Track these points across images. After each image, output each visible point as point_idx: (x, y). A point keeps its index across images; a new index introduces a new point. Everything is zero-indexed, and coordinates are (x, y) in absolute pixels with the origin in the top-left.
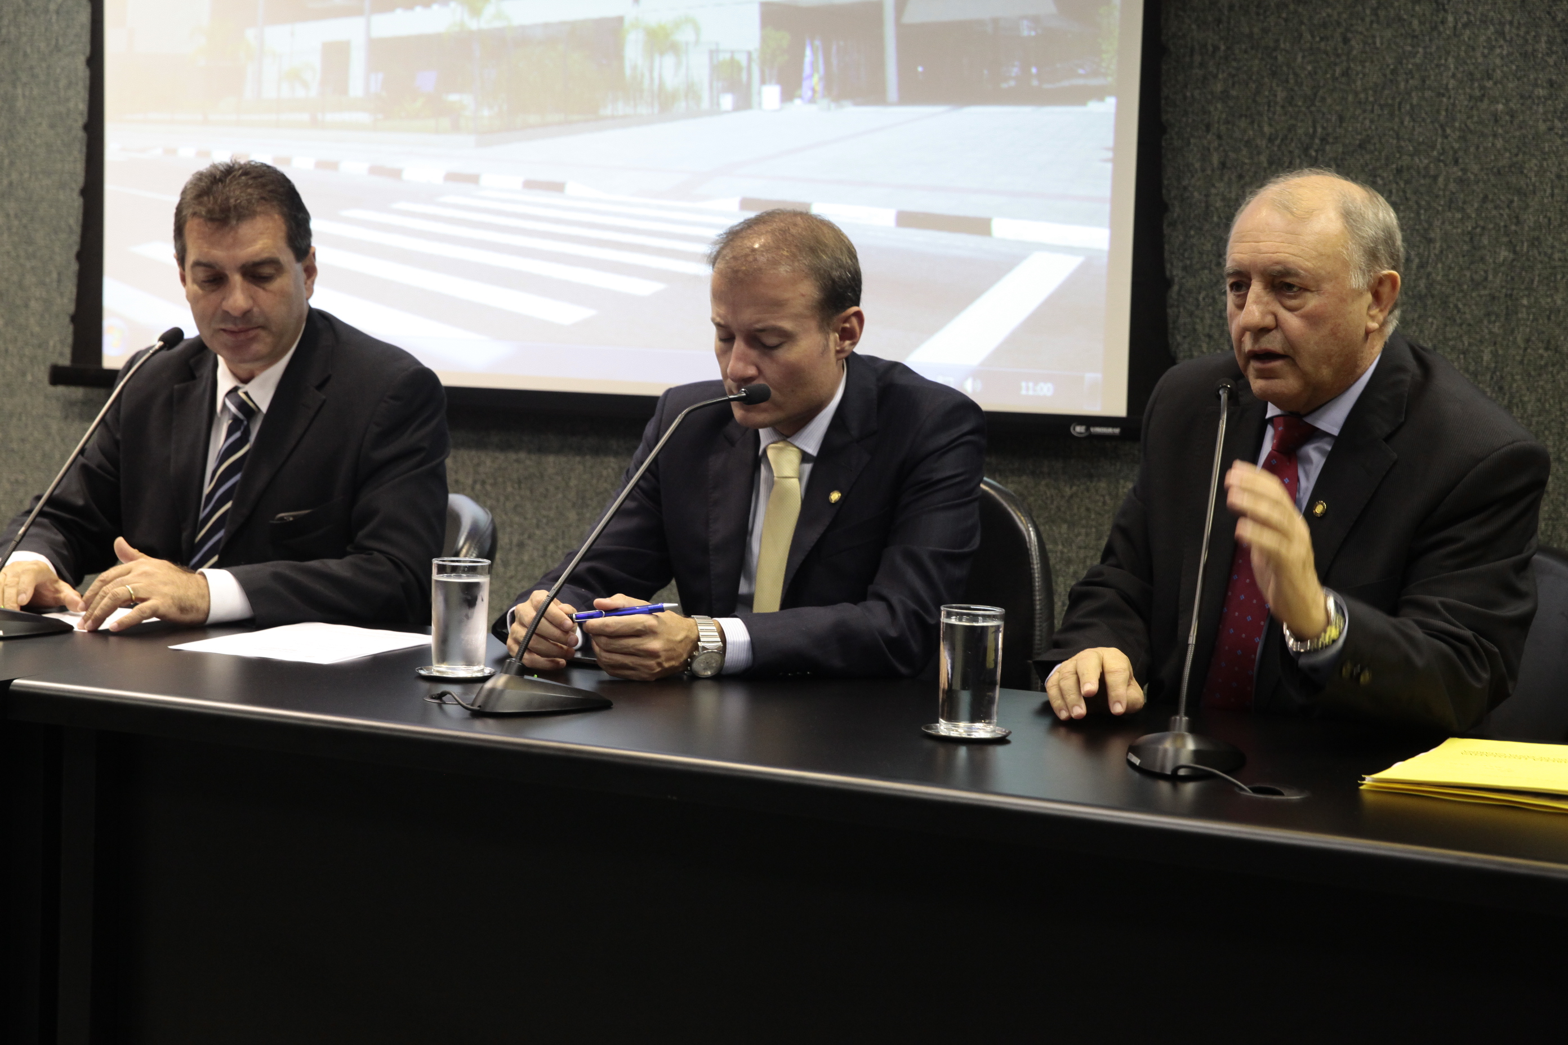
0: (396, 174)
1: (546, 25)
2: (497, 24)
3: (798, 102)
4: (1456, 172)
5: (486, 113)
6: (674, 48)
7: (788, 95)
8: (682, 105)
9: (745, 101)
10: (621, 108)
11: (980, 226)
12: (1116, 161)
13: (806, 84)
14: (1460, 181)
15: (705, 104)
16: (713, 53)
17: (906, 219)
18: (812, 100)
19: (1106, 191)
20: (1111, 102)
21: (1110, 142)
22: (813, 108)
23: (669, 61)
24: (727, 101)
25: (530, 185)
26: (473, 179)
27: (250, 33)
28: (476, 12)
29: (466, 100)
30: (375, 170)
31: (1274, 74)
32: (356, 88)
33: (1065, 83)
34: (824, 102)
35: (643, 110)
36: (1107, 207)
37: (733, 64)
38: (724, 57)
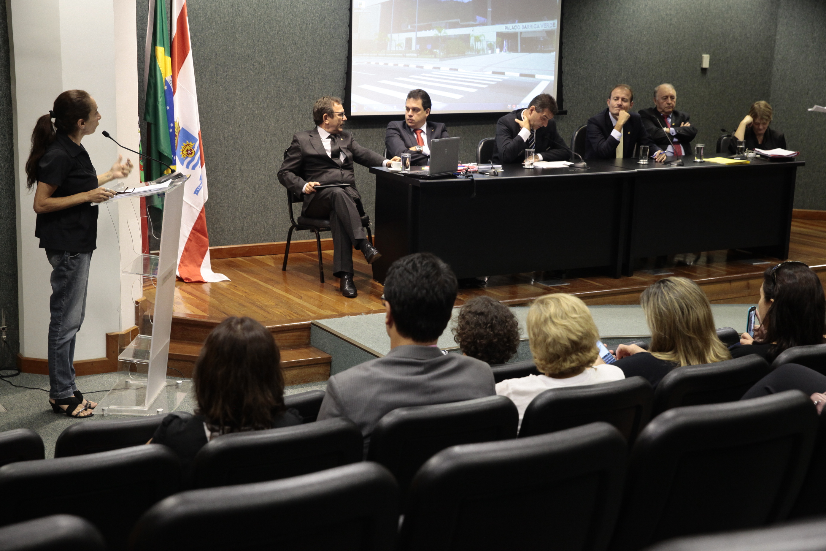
0: (422, 67)
1: (455, 35)
2: (444, 35)
3: (503, 52)
4: (599, 65)
6: (480, 41)
7: (501, 51)
8: (481, 52)
9: (493, 52)
10: (469, 53)
11: (533, 76)
12: (555, 64)
13: (504, 49)
14: (600, 67)
15: (486, 52)
16: (487, 42)
17: (521, 75)
18: (505, 52)
19: (553, 69)
20: (554, 53)
21: (554, 60)
22: (505, 53)
23: (479, 43)
24: (490, 52)
25: (451, 69)
26: (439, 68)
27: (389, 35)
28: (440, 32)
29: (438, 51)
30: (417, 67)
31: (574, 48)
32: (413, 48)
33: (547, 49)
34: (507, 52)
35: (474, 53)
36: (554, 72)
37: (491, 44)
38: (489, 43)
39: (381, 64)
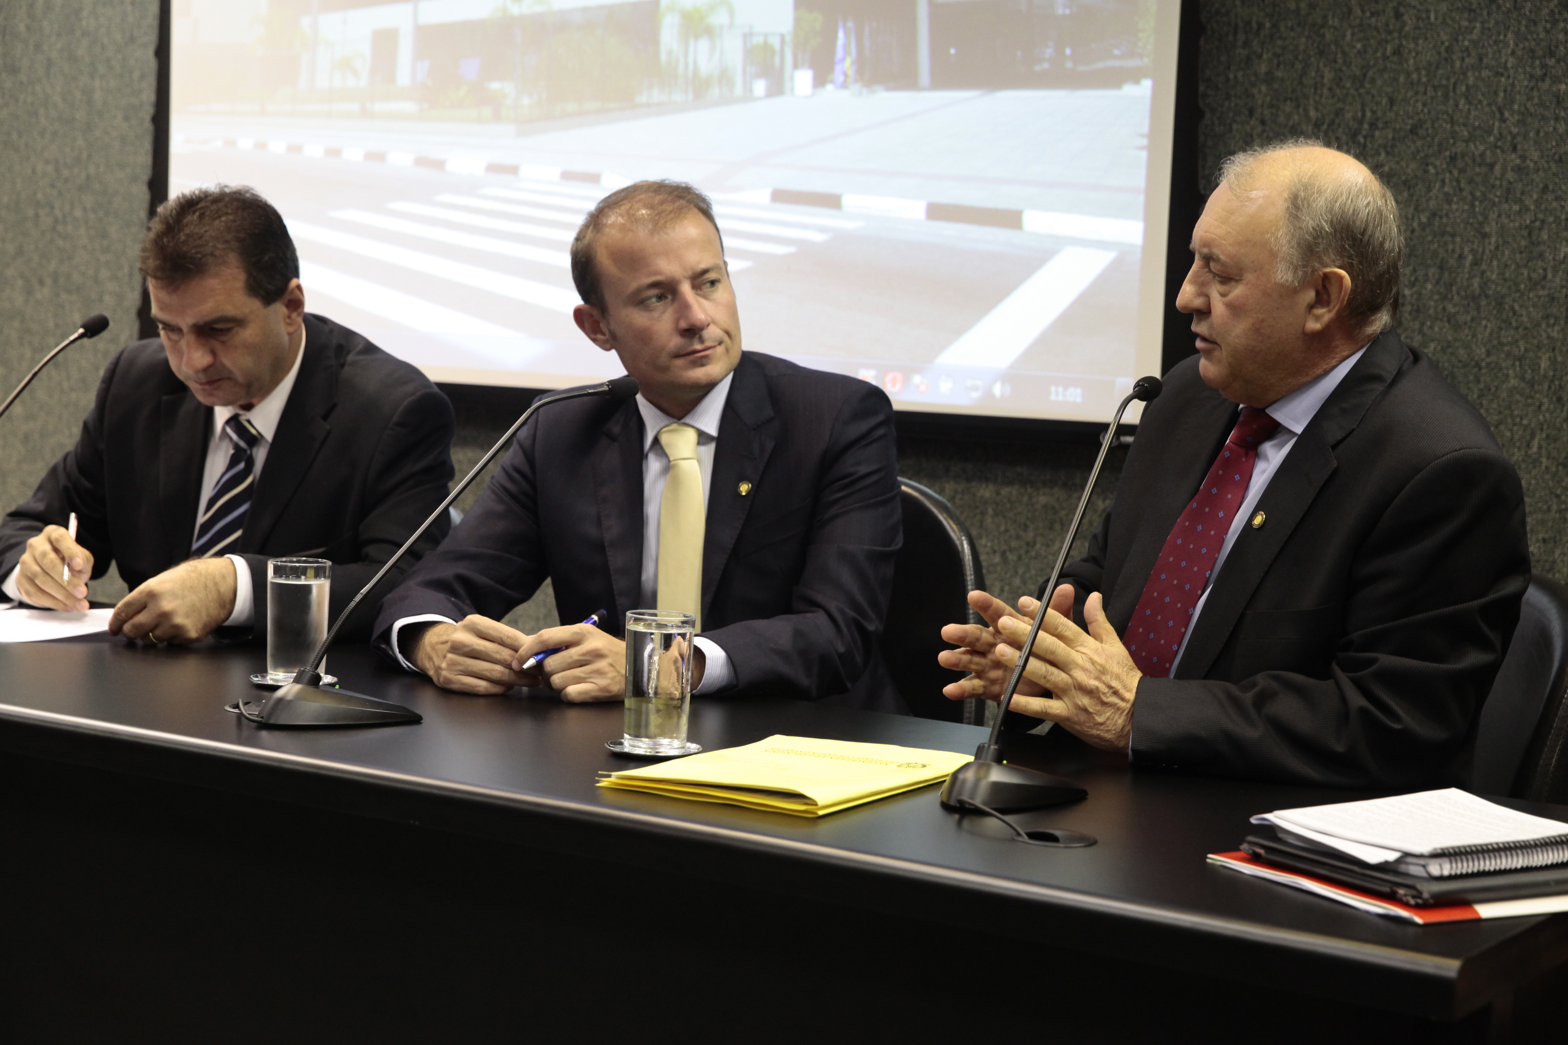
0: (439, 165)
1: (585, 10)
2: (537, 9)
3: (830, 87)
4: (1515, 159)
5: (526, 101)
6: (709, 32)
7: (820, 80)
8: (715, 92)
9: (777, 88)
10: (656, 96)
11: (1011, 219)
12: (1152, 149)
13: (838, 69)
14: (1518, 170)
15: (738, 90)
16: (747, 36)
17: (937, 212)
18: (844, 86)
19: (1140, 180)
20: (1147, 84)
21: (1145, 128)
22: (845, 94)
23: (703, 45)
24: (760, 87)
25: (567, 176)
26: (513, 170)
27: (305, 22)
29: (508, 88)
30: (421, 161)
31: (1321, 53)
32: (404, 76)
33: (1100, 65)
34: (856, 87)
35: (678, 97)
36: (1141, 198)
37: (767, 48)
38: (758, 40)
39: (314, 151)
